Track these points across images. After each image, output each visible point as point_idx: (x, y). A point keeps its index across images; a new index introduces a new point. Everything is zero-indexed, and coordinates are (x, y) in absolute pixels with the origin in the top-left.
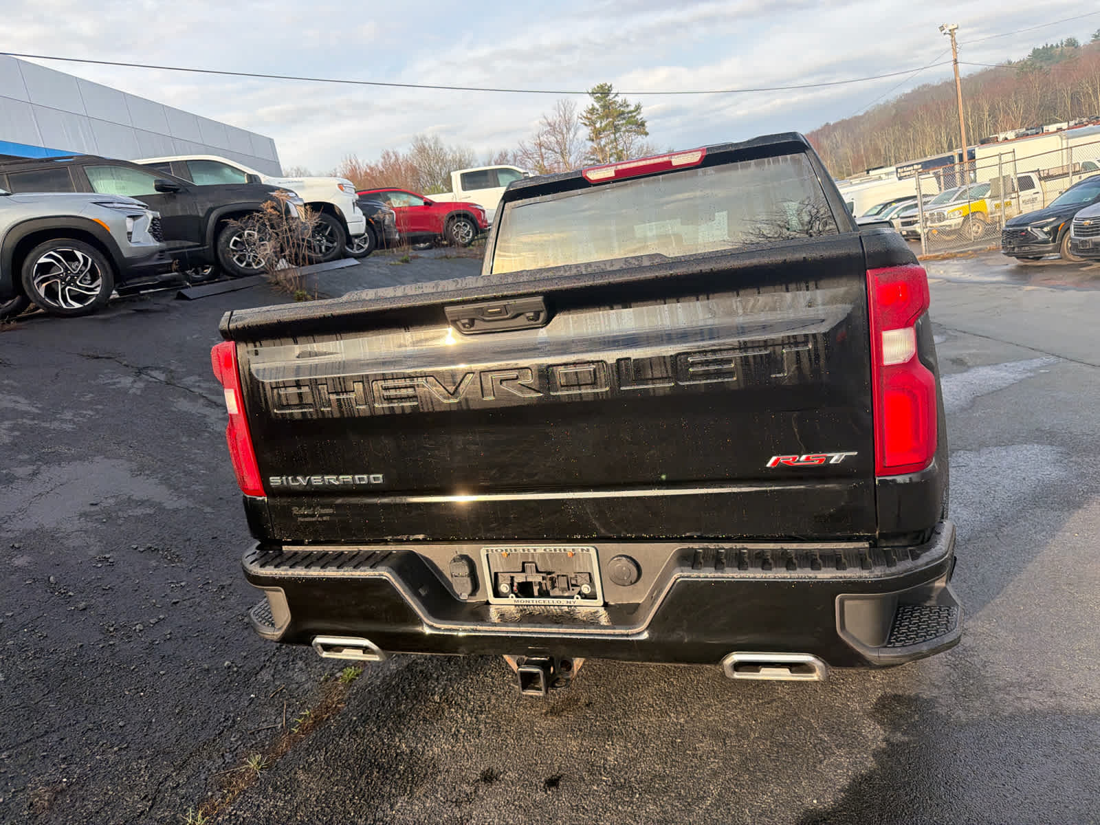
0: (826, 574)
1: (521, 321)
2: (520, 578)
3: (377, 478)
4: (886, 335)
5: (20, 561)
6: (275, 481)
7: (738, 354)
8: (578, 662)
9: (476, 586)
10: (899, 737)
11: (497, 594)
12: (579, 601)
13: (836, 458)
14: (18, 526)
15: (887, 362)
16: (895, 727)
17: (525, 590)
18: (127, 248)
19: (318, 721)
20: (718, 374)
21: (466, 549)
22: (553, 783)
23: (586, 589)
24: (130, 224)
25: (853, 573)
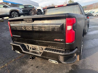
0: (58, 53)
1: (31, 21)
2: (33, 48)
3: (20, 36)
4: (68, 26)
5: (2, 39)
6: (13, 35)
7: (51, 27)
8: (36, 57)
9: (28, 48)
10: (73, 69)
11: (31, 49)
12: (37, 51)
13: (61, 40)
14: (3, 36)
15: (68, 30)
16: (73, 68)
17: (33, 49)
18: (20, 13)
19: (21, 57)
20: (49, 29)
21: (28, 44)
22: (37, 67)
23: (38, 50)
24: (20, 10)
25: (61, 53)
